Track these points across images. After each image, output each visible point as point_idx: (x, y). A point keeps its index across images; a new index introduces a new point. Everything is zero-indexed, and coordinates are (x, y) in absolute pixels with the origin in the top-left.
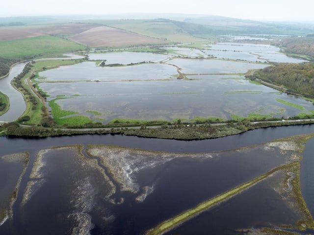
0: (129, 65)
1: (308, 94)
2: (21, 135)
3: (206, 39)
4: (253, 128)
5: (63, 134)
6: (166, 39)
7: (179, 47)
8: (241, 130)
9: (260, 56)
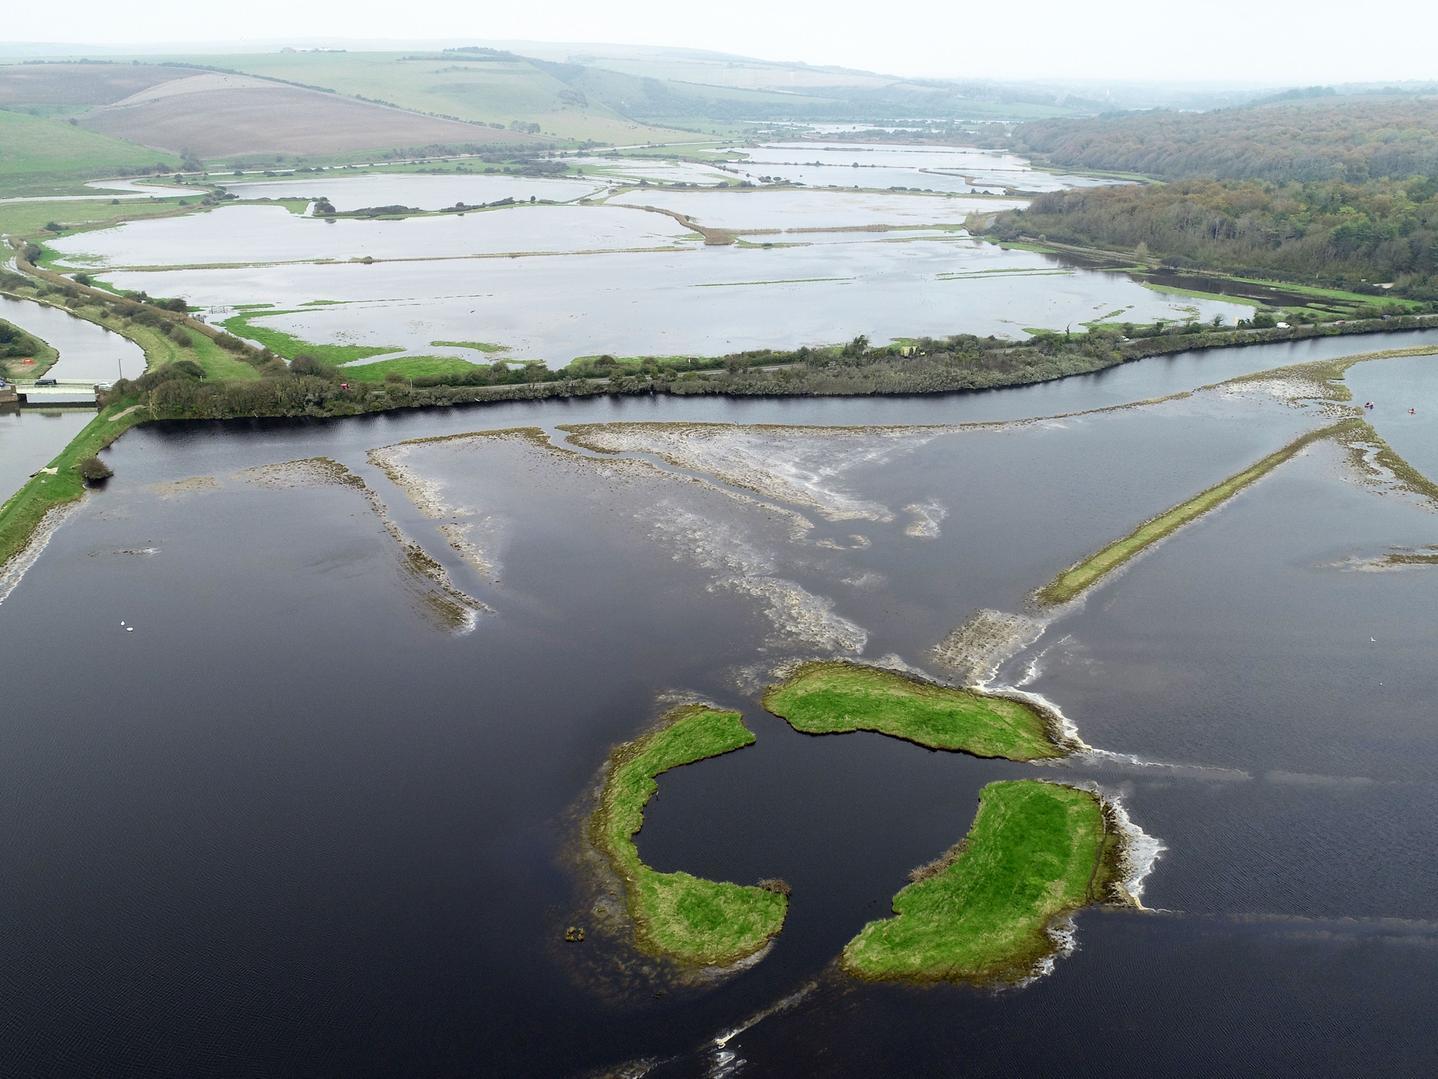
0: (450, 211)
1: (1243, 266)
2: (230, 417)
3: (699, 131)
4: (1138, 354)
5: (416, 404)
6: (535, 128)
7: (608, 156)
8: (1100, 357)
9: (973, 178)
